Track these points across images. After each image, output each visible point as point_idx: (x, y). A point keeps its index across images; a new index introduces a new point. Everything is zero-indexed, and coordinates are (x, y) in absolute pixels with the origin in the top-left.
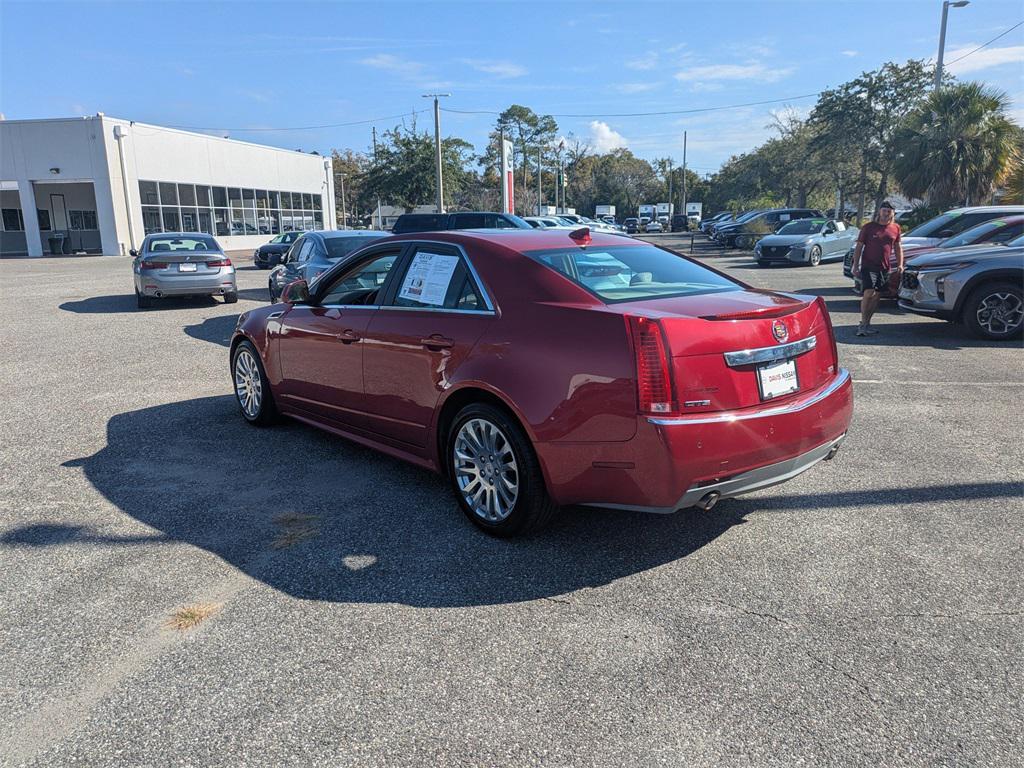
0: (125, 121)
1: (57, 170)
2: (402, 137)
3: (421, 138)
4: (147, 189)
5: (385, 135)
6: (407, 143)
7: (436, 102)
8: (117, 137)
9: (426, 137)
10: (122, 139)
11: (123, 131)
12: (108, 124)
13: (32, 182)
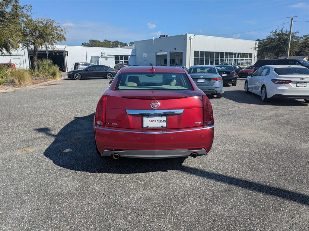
0: (192, 35)
1: (175, 49)
2: (278, 33)
3: (285, 33)
4: (196, 53)
5: (271, 33)
6: (278, 35)
7: (292, 19)
8: (190, 39)
9: (287, 32)
10: (191, 40)
11: (192, 37)
12: (188, 36)
13: (170, 52)
